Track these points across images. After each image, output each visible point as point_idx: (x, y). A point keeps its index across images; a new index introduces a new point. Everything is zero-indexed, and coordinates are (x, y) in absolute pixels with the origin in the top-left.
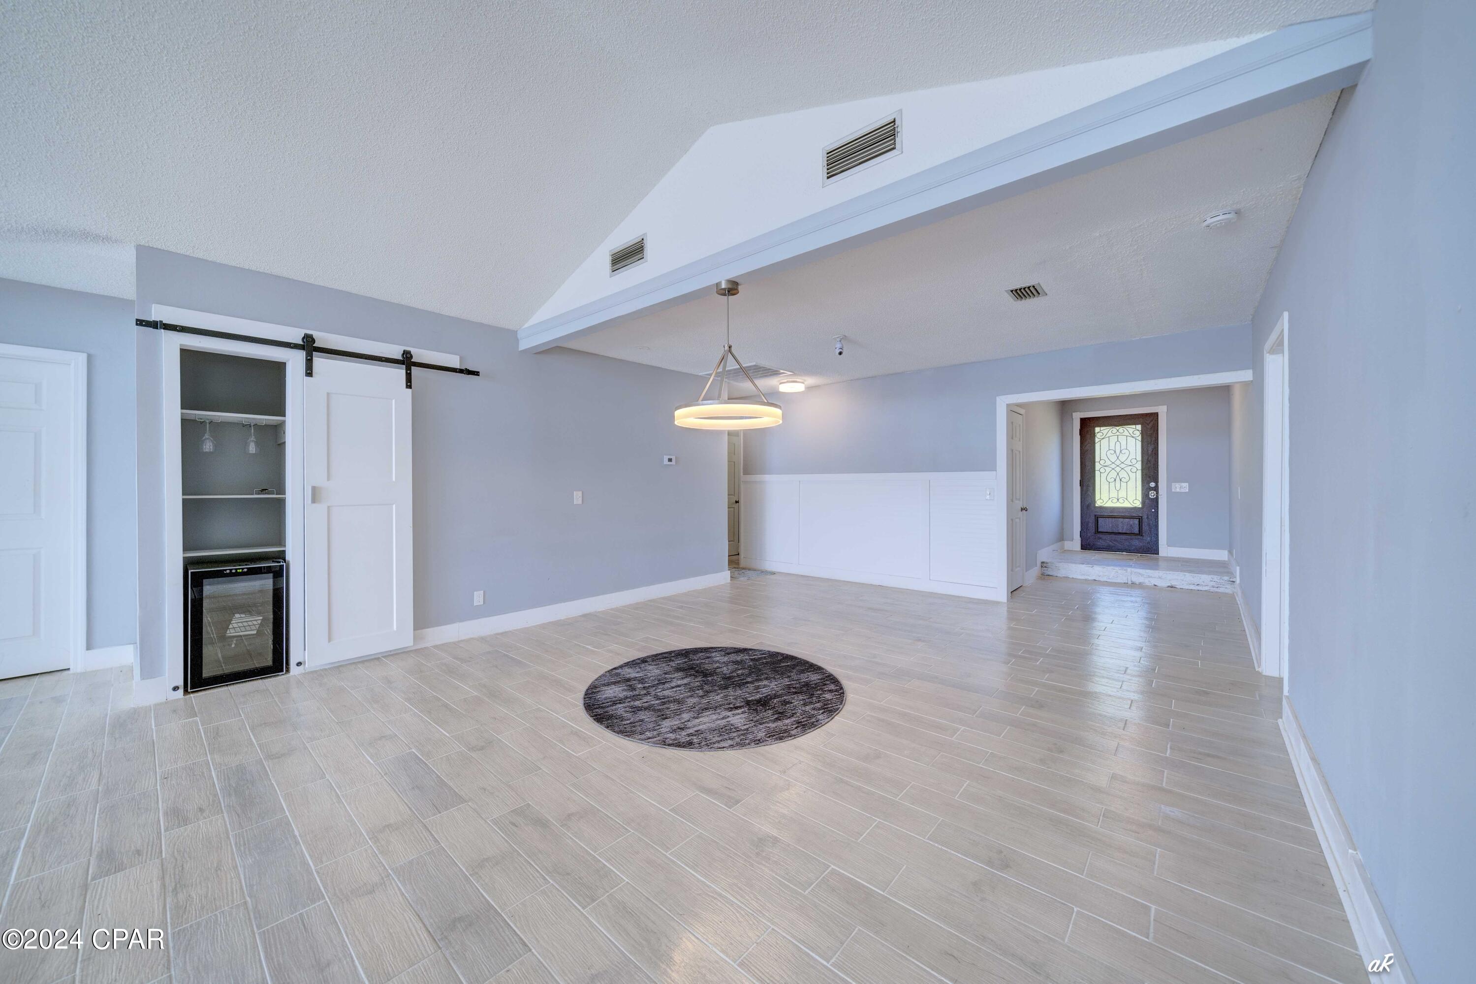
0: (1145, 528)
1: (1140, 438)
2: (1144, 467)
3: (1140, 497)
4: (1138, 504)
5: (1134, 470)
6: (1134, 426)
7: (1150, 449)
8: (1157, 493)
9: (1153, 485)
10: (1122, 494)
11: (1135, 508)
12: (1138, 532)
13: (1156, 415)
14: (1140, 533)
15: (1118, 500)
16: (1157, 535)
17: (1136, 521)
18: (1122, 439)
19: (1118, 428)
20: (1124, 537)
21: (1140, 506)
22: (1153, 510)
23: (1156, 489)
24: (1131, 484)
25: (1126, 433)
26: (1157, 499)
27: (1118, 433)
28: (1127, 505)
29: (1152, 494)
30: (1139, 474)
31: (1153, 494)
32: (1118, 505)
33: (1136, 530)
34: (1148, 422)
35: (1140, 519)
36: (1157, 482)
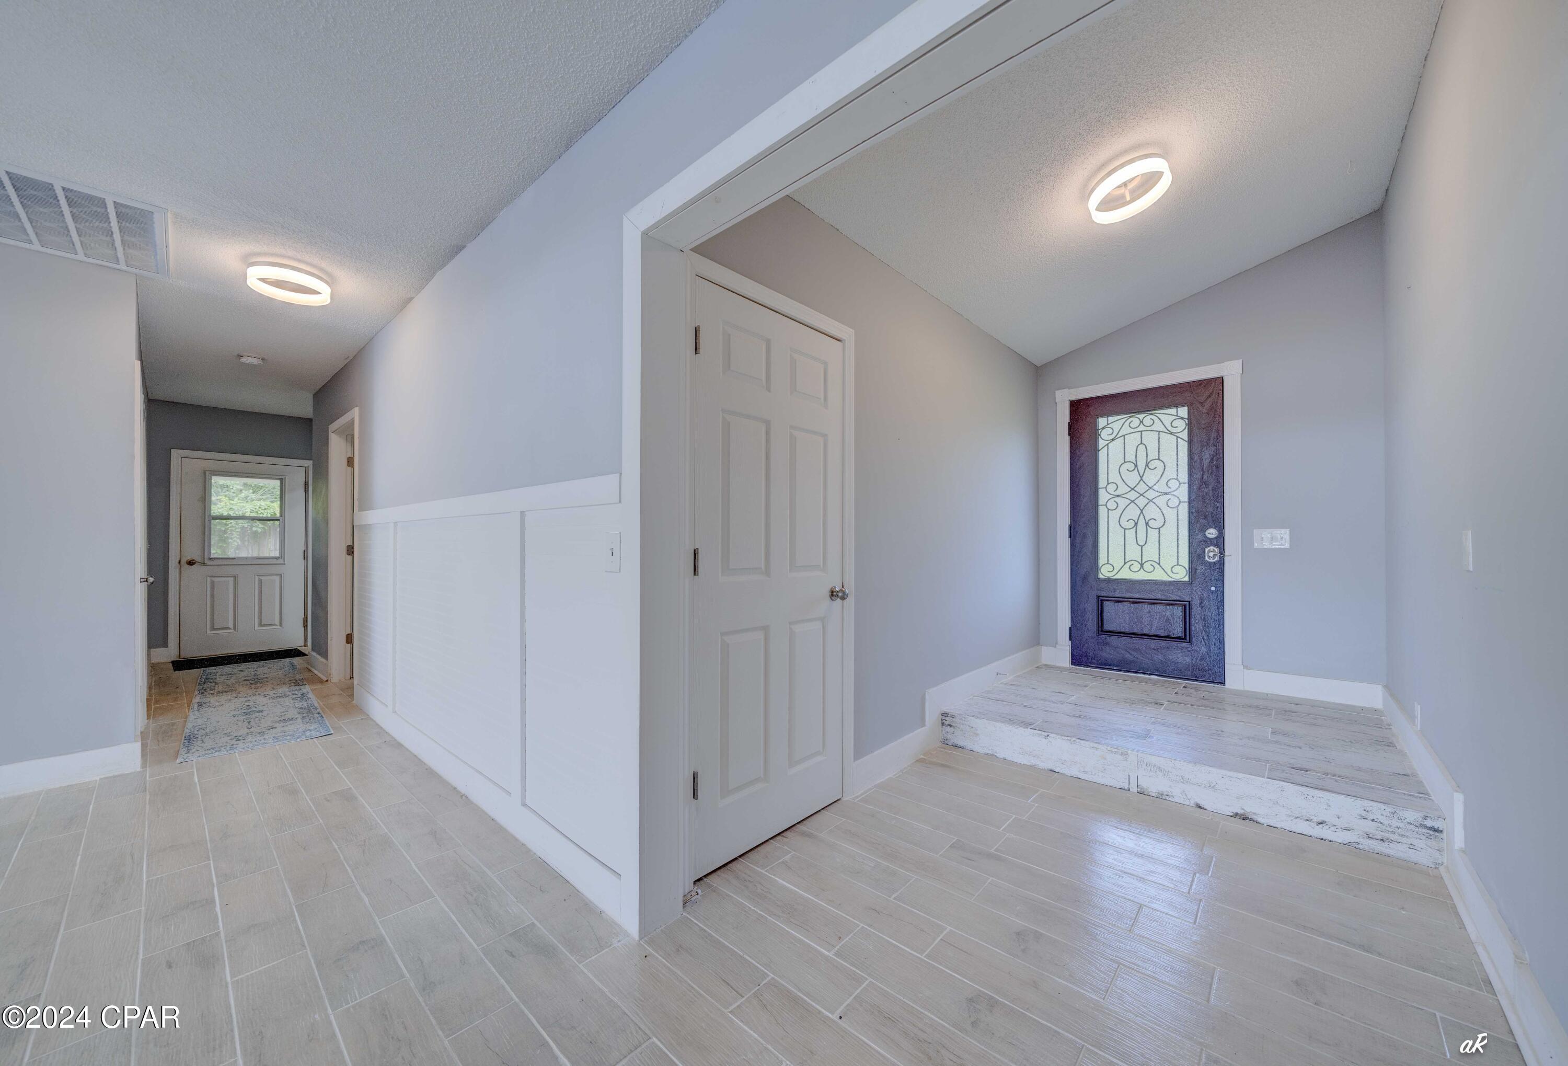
0: (1197, 626)
1: (1184, 434)
2: (1194, 495)
3: (1185, 561)
4: (1181, 575)
5: (1174, 502)
6: (1171, 411)
7: (1207, 456)
8: (1222, 552)
9: (1212, 533)
10: (1151, 552)
11: (1176, 583)
12: (1181, 634)
13: (1218, 383)
14: (1185, 637)
15: (1142, 565)
16: (1222, 642)
17: (1178, 611)
18: (1149, 438)
19: (1141, 417)
20: (1154, 643)
21: (1186, 579)
22: (1213, 589)
23: (1220, 542)
24: (1169, 533)
25: (1157, 426)
26: (1221, 563)
27: (1140, 428)
28: (1158, 575)
29: (1211, 553)
30: (1184, 509)
31: (1211, 554)
32: (1141, 576)
33: (1178, 631)
34: (1201, 398)
35: (1186, 608)
36: (1221, 528)
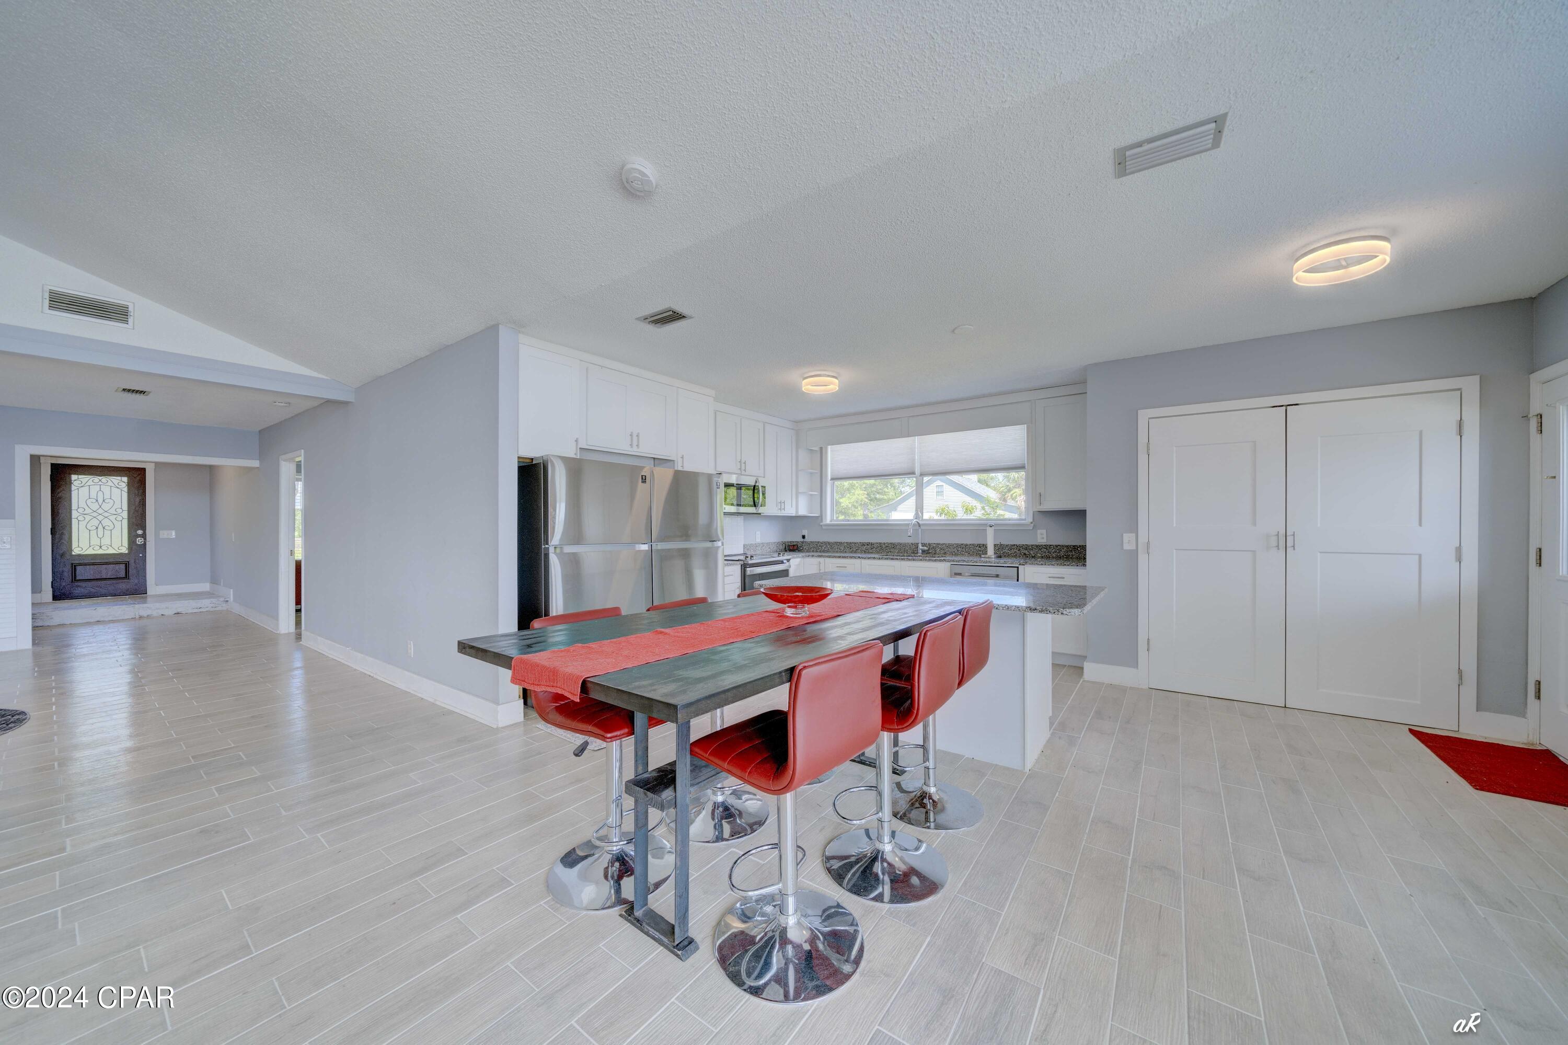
0: (132, 571)
1: (126, 489)
2: (131, 516)
3: (126, 543)
4: (124, 550)
5: (119, 518)
6: (119, 478)
7: (137, 500)
8: (145, 539)
9: (140, 532)
10: (106, 541)
11: (121, 554)
12: (124, 576)
13: (144, 469)
14: (127, 576)
15: (101, 547)
16: (145, 576)
17: (123, 566)
18: (106, 489)
19: (100, 478)
20: (108, 582)
21: (127, 552)
22: (141, 555)
23: (144, 536)
24: (116, 532)
25: (110, 483)
26: (145, 544)
27: (100, 483)
28: (111, 551)
29: (139, 541)
30: (125, 523)
31: (141, 541)
32: (101, 552)
33: (123, 574)
34: (135, 476)
35: (127, 565)
36: (144, 528)
